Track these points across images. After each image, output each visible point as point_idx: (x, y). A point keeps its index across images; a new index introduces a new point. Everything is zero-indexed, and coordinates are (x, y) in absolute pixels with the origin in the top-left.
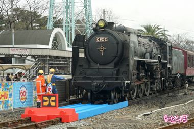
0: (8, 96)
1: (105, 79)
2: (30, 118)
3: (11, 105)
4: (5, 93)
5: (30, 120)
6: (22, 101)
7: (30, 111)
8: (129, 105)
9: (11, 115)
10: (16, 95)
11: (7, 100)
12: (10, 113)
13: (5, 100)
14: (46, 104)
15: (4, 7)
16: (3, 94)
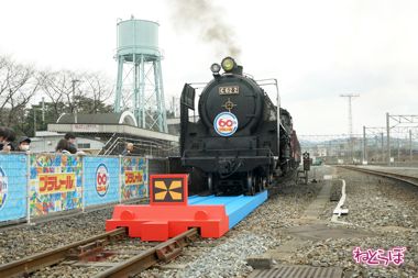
0: (75, 183)
1: (239, 153)
2: (127, 229)
3: (81, 199)
4: (69, 177)
5: (127, 233)
6: (101, 193)
7: (125, 214)
8: (269, 198)
9: (81, 222)
10: (90, 182)
11: (73, 190)
12: (79, 217)
13: (68, 190)
14: (160, 196)
15: (65, 90)
16: (65, 179)
